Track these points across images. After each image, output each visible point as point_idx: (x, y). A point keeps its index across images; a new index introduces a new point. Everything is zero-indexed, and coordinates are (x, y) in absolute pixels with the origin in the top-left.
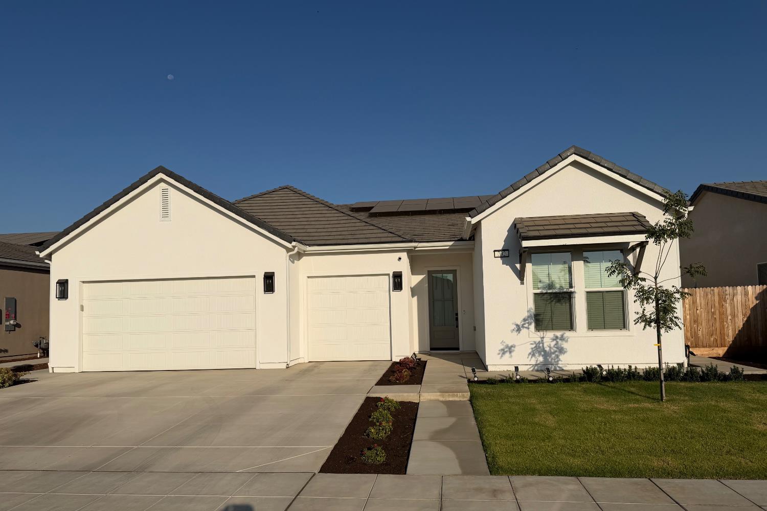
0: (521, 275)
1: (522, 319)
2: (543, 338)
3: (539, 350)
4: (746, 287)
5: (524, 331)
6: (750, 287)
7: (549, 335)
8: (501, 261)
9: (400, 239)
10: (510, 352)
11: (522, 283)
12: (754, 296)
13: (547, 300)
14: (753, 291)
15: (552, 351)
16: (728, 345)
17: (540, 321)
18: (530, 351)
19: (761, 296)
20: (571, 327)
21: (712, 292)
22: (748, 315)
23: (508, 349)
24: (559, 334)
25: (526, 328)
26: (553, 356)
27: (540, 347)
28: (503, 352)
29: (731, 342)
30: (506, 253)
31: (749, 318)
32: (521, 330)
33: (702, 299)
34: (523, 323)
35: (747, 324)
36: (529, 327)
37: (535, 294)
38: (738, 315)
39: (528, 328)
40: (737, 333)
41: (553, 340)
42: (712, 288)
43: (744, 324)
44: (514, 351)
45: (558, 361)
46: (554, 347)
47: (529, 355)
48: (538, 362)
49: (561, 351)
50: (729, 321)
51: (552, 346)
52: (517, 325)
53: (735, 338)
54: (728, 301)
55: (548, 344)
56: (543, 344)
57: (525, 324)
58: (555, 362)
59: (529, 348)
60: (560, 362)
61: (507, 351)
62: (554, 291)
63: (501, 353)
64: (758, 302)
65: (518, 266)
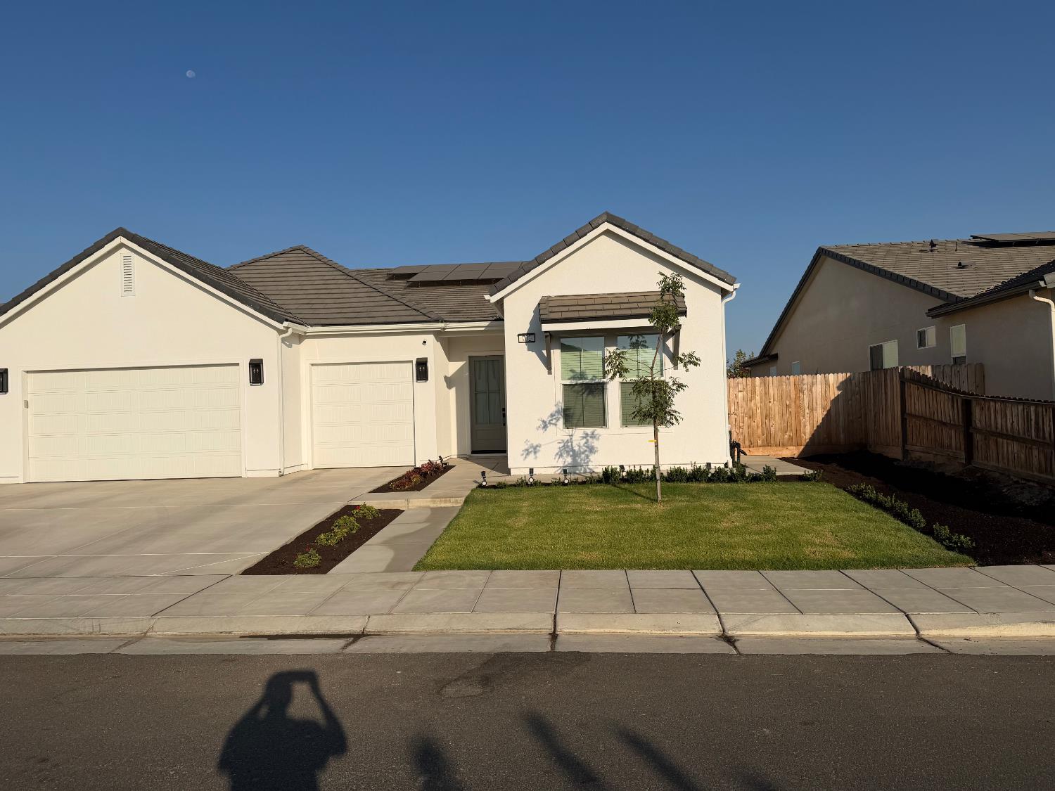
0: (547, 363)
1: (549, 414)
2: (572, 436)
3: (567, 449)
4: (827, 375)
5: (551, 428)
6: (831, 374)
7: (579, 432)
8: (526, 347)
9: (425, 318)
10: (535, 453)
11: (550, 373)
12: (836, 386)
13: (578, 392)
14: (835, 379)
15: (582, 450)
16: (804, 443)
17: (570, 417)
18: (557, 451)
19: (843, 386)
20: (603, 423)
21: (787, 381)
22: (828, 408)
23: (535, 449)
24: (589, 430)
25: (554, 424)
26: (583, 456)
27: (568, 446)
28: (528, 452)
29: (808, 440)
30: (532, 338)
31: (829, 411)
32: (547, 427)
33: (776, 389)
34: (550, 418)
35: (827, 418)
36: (557, 423)
37: (564, 385)
38: (816, 408)
39: (556, 425)
40: (815, 428)
41: (584, 437)
42: (788, 376)
43: (823, 419)
44: (539, 451)
45: (587, 462)
46: (584, 446)
47: (556, 456)
48: (566, 464)
49: (592, 450)
50: (806, 415)
51: (582, 445)
52: (543, 421)
53: (813, 435)
54: (806, 392)
55: (577, 442)
56: (572, 442)
57: (552, 420)
58: (585, 463)
59: (556, 448)
60: (590, 463)
61: (531, 452)
62: (585, 381)
63: (525, 454)
64: (840, 392)
65: (544, 352)
